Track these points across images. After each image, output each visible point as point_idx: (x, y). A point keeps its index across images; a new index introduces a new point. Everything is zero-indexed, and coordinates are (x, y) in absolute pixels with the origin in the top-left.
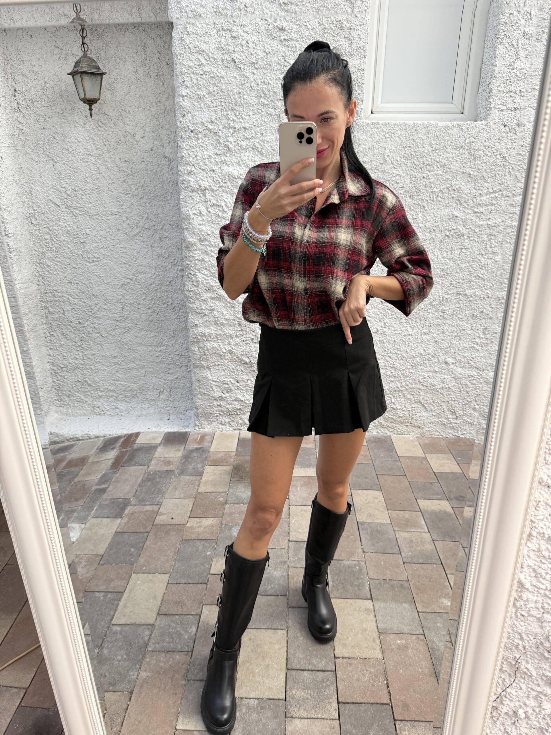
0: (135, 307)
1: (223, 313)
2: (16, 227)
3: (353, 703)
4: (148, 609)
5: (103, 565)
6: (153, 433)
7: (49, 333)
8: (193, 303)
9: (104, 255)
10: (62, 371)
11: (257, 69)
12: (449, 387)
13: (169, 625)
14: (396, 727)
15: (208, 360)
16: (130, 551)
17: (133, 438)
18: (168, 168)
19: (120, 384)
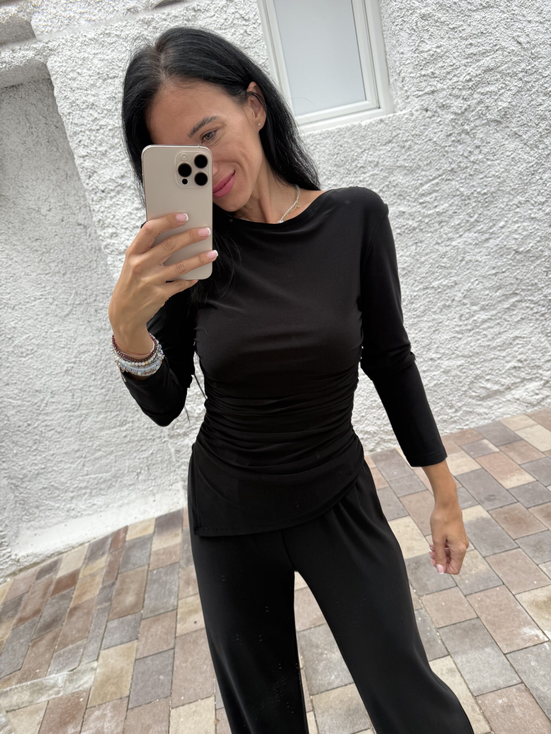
0: (86, 391)
5: (132, 708)
6: (142, 522)
16: (159, 680)
17: (122, 535)
18: (86, 235)
19: (90, 478)
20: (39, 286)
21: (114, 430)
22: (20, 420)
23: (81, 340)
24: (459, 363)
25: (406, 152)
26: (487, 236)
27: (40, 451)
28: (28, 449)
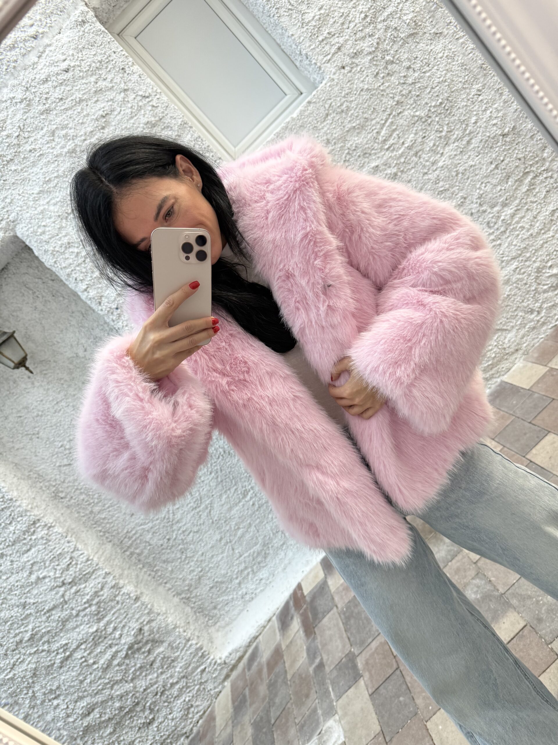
2: (52, 513)
5: (391, 740)
6: (310, 572)
7: (153, 571)
16: (400, 702)
17: (299, 594)
19: (245, 558)
21: (241, 504)
22: (160, 540)
24: (514, 267)
25: (347, 114)
26: (467, 138)
27: (190, 557)
28: (179, 561)
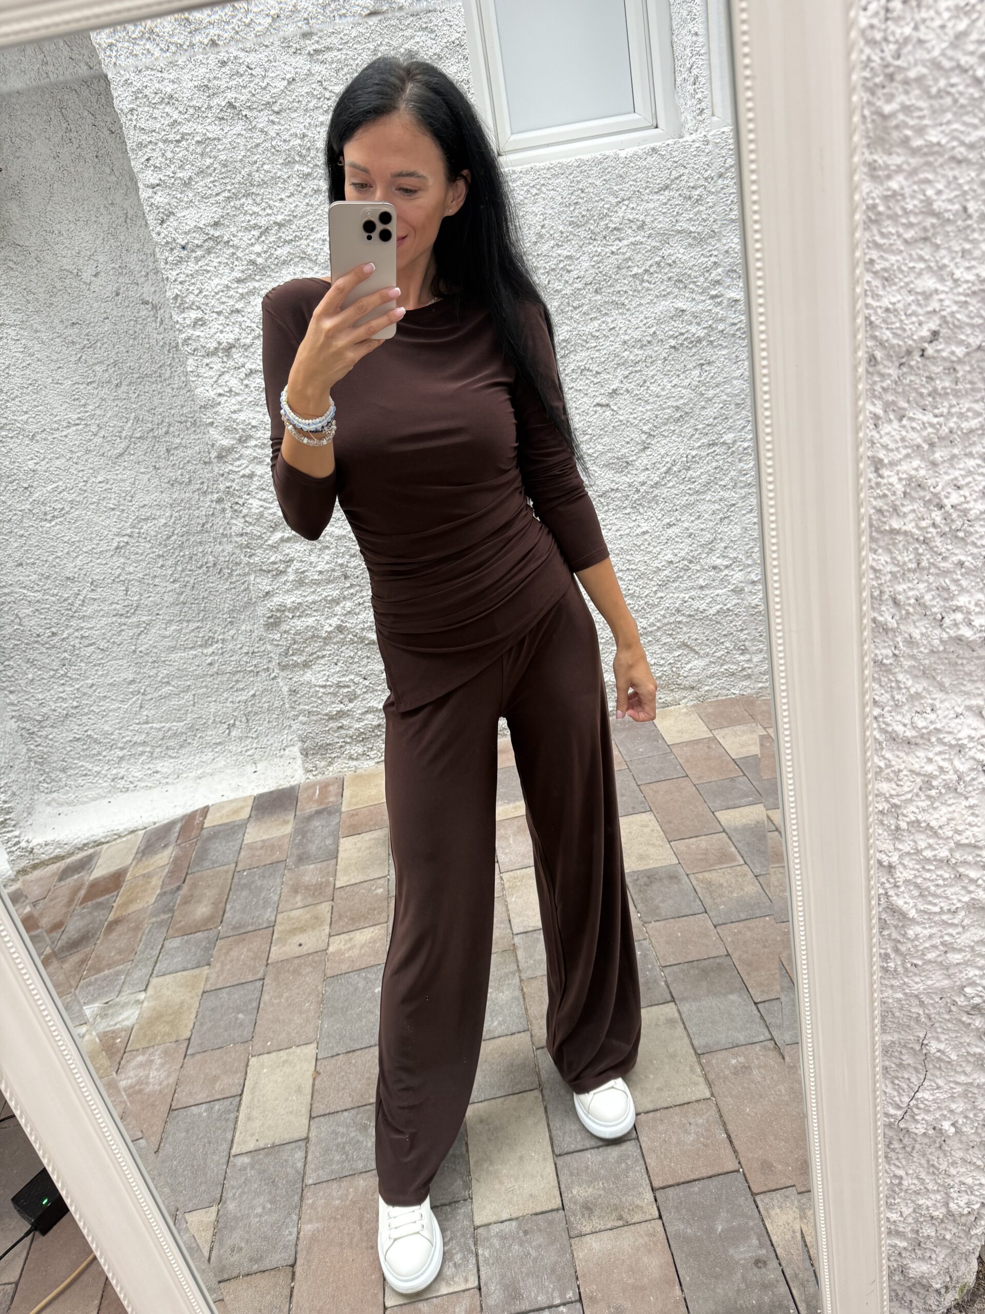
0: (148, 584)
1: (311, 563)
3: (678, 1184)
4: (291, 1112)
5: (193, 1055)
6: (232, 802)
8: (254, 554)
9: (71, 502)
10: (42, 727)
11: (278, 113)
12: (728, 609)
13: (334, 1132)
14: (757, 1207)
15: (303, 651)
16: (237, 1019)
17: (198, 819)
18: (156, 322)
19: (151, 728)
20: (77, 402)
21: (193, 652)
22: (40, 626)
23: (143, 498)
25: (693, 206)
27: (71, 678)
28: (52, 673)
